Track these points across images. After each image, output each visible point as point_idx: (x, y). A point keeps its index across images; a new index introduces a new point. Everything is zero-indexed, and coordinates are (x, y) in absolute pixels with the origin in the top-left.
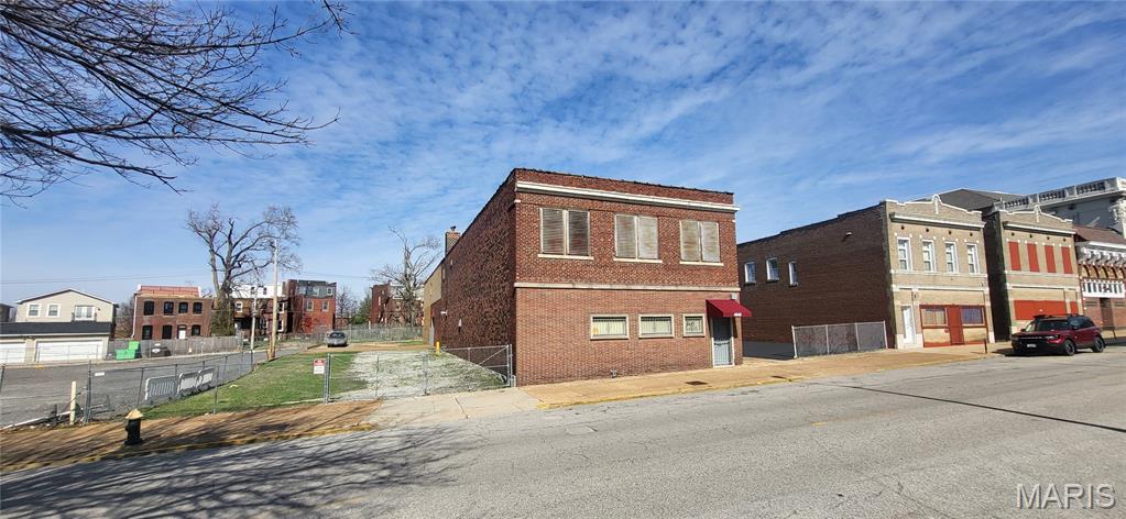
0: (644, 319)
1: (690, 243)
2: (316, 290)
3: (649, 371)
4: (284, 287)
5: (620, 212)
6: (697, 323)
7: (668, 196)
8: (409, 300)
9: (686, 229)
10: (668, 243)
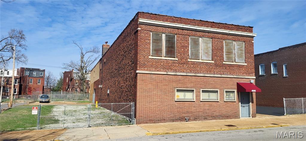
0: (203, 91)
1: (229, 53)
2: (35, 73)
3: (205, 119)
4: (18, 72)
5: (192, 36)
6: (232, 94)
7: (218, 28)
8: (83, 80)
9: (226, 45)
10: (217, 52)
